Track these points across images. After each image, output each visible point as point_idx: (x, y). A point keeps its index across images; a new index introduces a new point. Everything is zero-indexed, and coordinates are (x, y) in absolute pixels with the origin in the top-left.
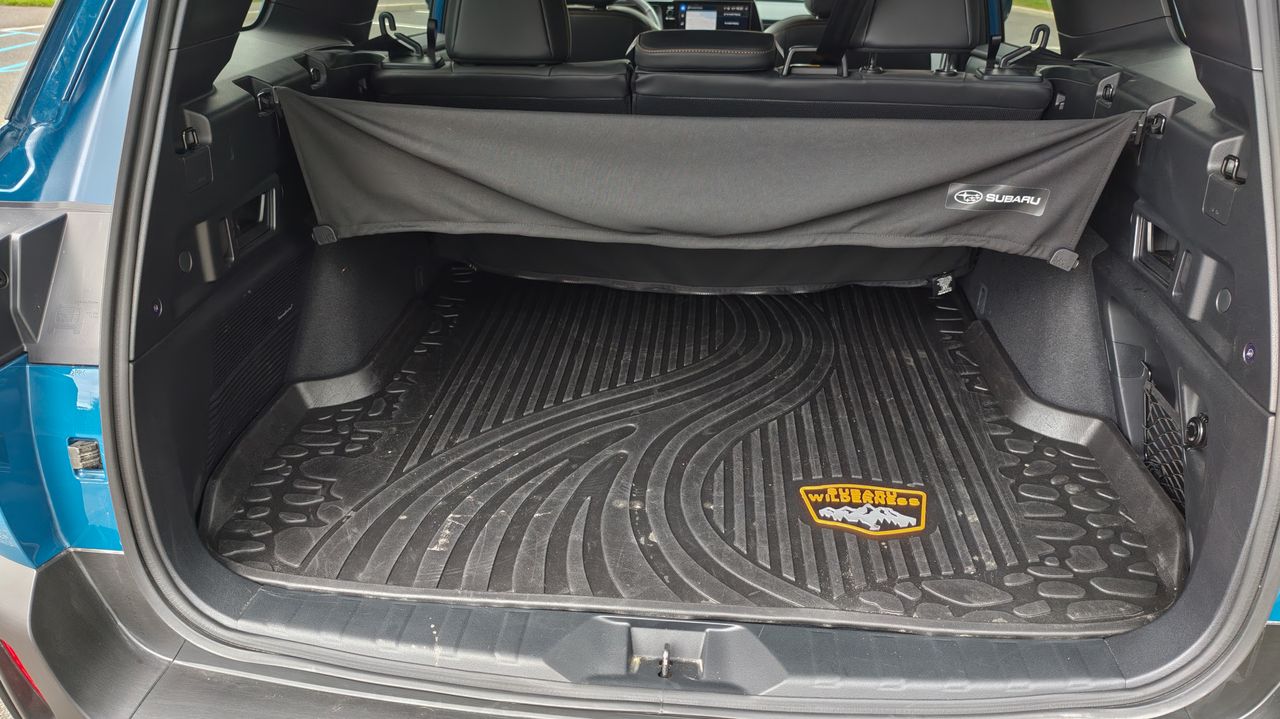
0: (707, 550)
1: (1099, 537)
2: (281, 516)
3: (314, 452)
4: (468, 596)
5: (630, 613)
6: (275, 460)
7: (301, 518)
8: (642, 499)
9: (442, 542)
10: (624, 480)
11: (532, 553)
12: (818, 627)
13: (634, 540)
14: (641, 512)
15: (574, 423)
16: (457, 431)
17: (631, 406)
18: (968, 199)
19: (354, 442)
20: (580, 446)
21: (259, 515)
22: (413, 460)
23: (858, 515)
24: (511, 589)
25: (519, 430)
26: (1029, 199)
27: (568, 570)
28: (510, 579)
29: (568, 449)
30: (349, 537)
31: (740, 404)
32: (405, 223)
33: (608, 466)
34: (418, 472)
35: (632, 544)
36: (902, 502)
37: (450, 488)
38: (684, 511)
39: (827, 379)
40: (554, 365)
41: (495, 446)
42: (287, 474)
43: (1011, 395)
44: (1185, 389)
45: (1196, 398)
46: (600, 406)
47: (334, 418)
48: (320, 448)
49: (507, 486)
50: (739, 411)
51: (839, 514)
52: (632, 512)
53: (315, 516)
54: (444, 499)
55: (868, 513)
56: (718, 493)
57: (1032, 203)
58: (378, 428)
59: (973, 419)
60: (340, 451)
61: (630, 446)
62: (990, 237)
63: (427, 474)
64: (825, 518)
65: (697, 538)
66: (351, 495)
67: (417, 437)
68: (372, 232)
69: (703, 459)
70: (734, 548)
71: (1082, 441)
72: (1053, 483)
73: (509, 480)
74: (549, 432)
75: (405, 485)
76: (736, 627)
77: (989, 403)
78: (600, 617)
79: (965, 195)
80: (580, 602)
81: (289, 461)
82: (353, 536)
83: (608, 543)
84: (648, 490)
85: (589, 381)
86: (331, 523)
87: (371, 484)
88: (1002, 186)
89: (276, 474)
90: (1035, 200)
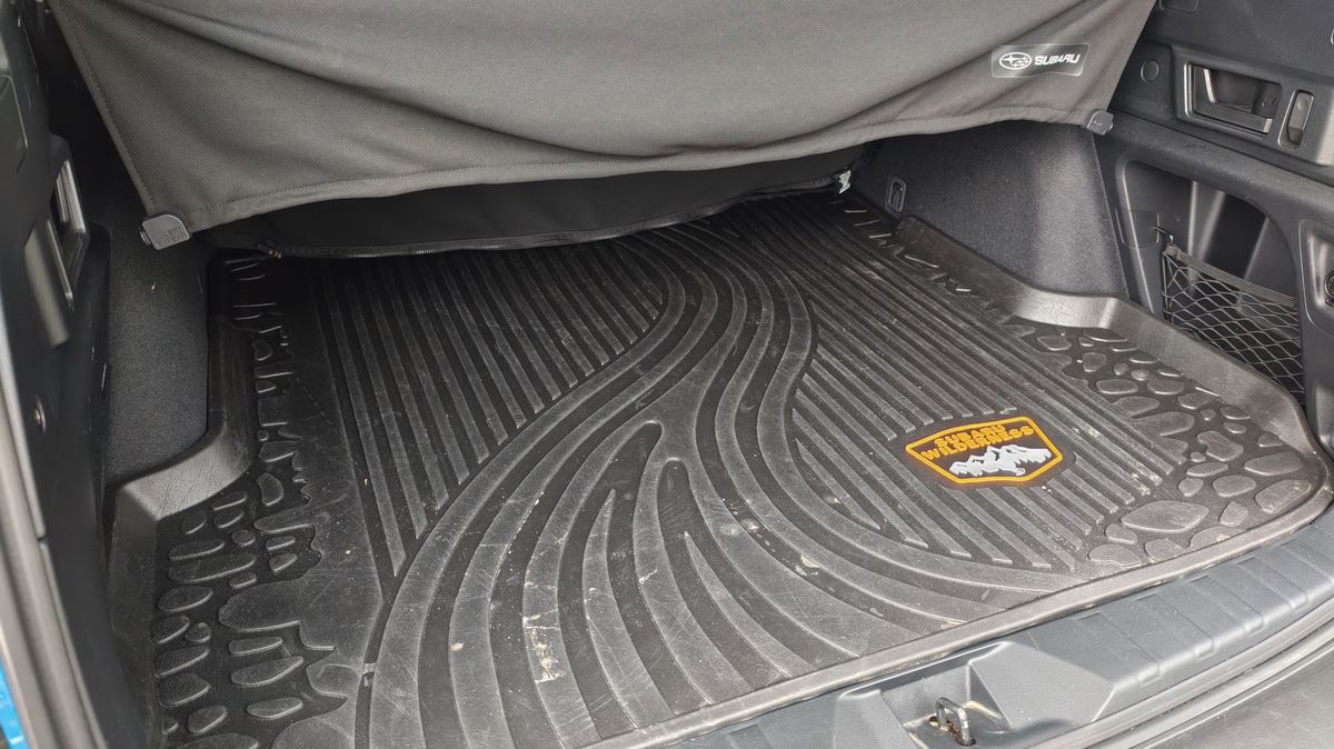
0: (883, 557)
1: (1207, 419)
2: (254, 711)
3: (223, 591)
4: (661, 733)
5: (878, 675)
6: (162, 622)
7: (291, 705)
8: (751, 516)
9: (547, 666)
10: (706, 498)
11: (685, 636)
12: (1081, 611)
13: (792, 574)
14: (762, 530)
15: (576, 438)
16: (425, 491)
17: (627, 398)
18: (1014, 63)
19: (277, 553)
20: (610, 466)
21: (213, 724)
22: (396, 555)
23: (989, 462)
24: (700, 699)
25: (512, 467)
26: (1069, 58)
27: (754, 645)
28: (685, 684)
29: (600, 475)
30: (400, 708)
31: (750, 364)
32: (296, 192)
33: (670, 484)
34: (421, 568)
35: (793, 579)
36: (1015, 434)
37: (490, 580)
38: (812, 515)
39: (812, 314)
40: (482, 369)
41: (497, 499)
42: (208, 638)
43: (1009, 290)
44: (1312, 241)
45: (1324, 249)
46: (591, 407)
47: (212, 524)
48: (227, 579)
49: (566, 550)
50: (756, 373)
51: (972, 466)
52: (752, 534)
53: (311, 691)
54: (494, 597)
55: (997, 458)
56: (829, 481)
57: (1072, 61)
58: (299, 519)
59: (989, 324)
60: (263, 571)
61: (673, 449)
62: (1029, 106)
63: (436, 568)
64: (961, 476)
65: (858, 546)
66: (347, 640)
67: (373, 518)
68: (246, 214)
69: (772, 441)
70: (908, 543)
71: (1104, 324)
72: (1118, 374)
73: (562, 541)
74: (556, 460)
75: (416, 595)
76: (1004, 644)
77: (986, 304)
78: (843, 696)
79: (1011, 59)
80: (812, 683)
81: (195, 616)
82: (405, 702)
83: (767, 589)
84: (748, 501)
85: (546, 377)
86: (351, 696)
87: (362, 609)
88: (1048, 45)
89: (185, 645)
90: (1074, 58)
